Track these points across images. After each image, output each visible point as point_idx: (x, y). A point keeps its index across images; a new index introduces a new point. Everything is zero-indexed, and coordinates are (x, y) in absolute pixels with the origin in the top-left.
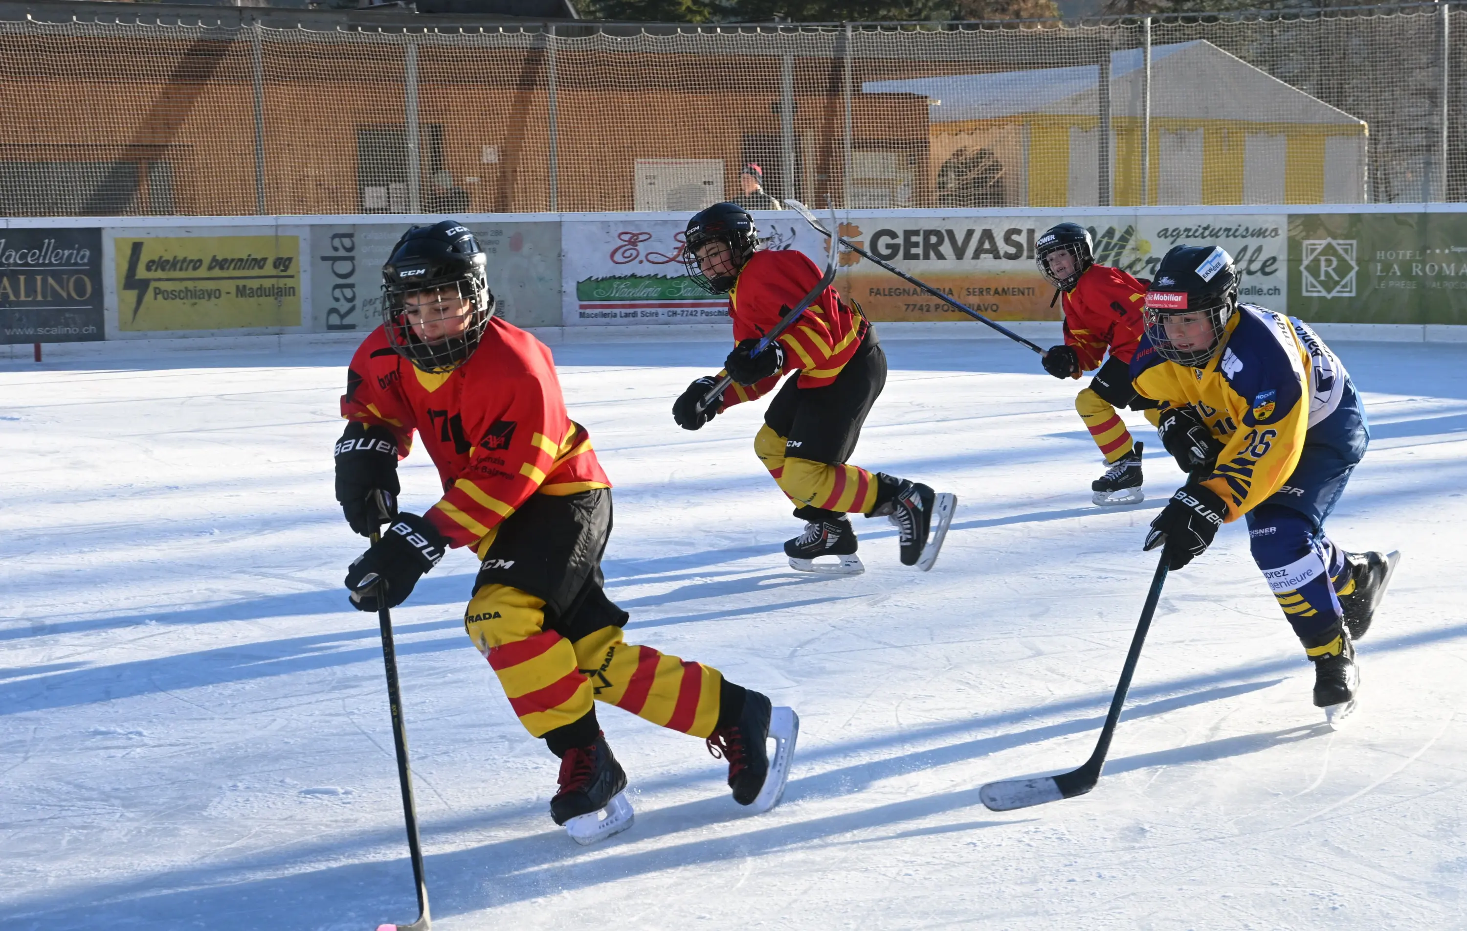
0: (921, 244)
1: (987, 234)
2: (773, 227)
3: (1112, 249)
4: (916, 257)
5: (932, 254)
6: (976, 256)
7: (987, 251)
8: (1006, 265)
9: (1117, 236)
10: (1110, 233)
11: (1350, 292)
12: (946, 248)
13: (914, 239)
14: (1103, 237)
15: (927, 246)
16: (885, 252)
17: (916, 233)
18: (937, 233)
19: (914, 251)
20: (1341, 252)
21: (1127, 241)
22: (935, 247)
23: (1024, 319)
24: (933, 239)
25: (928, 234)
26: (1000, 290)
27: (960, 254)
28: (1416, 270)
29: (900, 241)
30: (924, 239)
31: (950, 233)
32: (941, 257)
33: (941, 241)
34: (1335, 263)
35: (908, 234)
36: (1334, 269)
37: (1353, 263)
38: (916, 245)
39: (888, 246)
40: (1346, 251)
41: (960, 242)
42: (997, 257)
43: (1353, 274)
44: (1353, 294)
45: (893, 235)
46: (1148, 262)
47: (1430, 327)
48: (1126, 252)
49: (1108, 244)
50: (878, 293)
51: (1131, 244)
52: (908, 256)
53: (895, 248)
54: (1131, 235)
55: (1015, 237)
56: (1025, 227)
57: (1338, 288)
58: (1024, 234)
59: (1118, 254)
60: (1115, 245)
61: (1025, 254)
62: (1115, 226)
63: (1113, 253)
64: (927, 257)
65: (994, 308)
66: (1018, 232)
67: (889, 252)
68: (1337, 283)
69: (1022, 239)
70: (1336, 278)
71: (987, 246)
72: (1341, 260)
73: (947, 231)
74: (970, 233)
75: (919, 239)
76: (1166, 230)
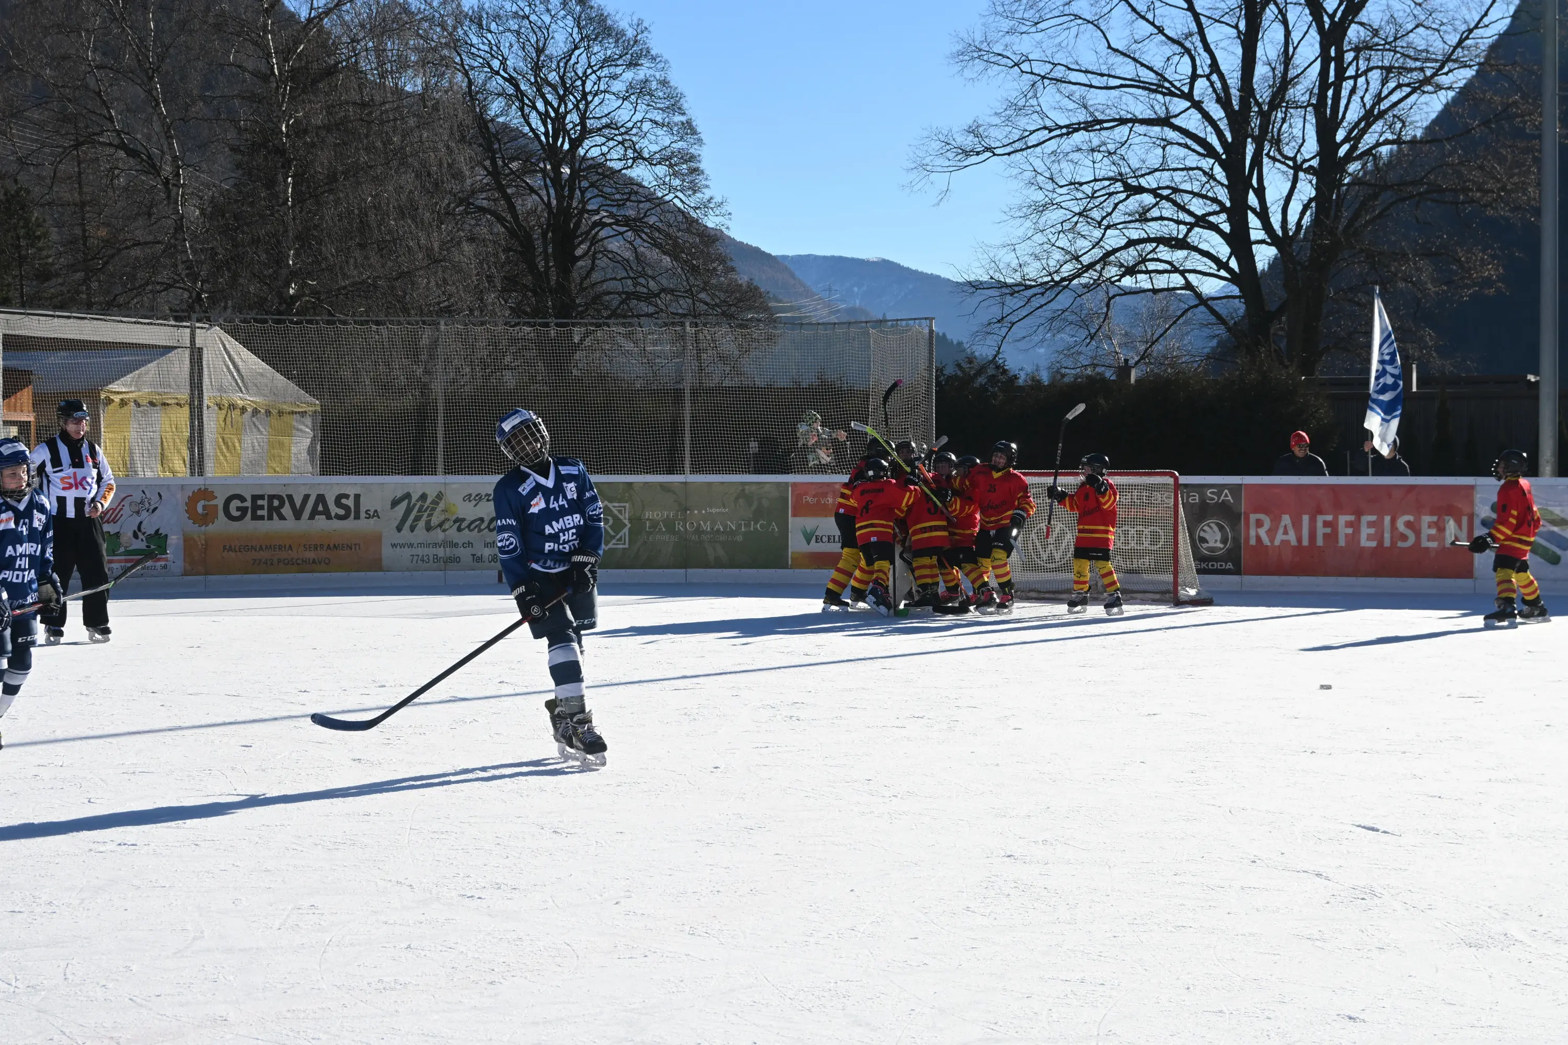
0: (266, 507)
1: (321, 498)
2: (143, 492)
3: (425, 511)
4: (262, 518)
5: (275, 515)
6: (312, 517)
7: (320, 513)
8: (336, 524)
9: (429, 500)
10: (423, 497)
11: (624, 544)
12: (287, 510)
13: (260, 502)
14: (418, 501)
15: (271, 509)
16: (236, 514)
17: (261, 497)
18: (279, 498)
19: (260, 513)
20: (616, 512)
21: (437, 504)
22: (278, 510)
23: (351, 571)
24: (276, 503)
25: (271, 498)
26: (332, 546)
27: (298, 515)
28: (679, 527)
29: (248, 504)
30: (268, 502)
31: (290, 497)
32: (282, 517)
33: (282, 504)
34: (611, 522)
35: (255, 498)
36: (610, 527)
37: (626, 522)
38: (262, 507)
39: (238, 509)
40: (620, 511)
41: (298, 505)
42: (329, 517)
43: (626, 530)
44: (627, 546)
45: (242, 499)
46: (455, 521)
47: (690, 571)
48: (436, 513)
49: (422, 506)
50: (230, 549)
51: (442, 506)
52: (255, 517)
53: (244, 510)
54: (441, 499)
55: (344, 501)
56: (351, 492)
57: (614, 541)
58: (352, 498)
59: (430, 515)
60: (428, 507)
61: (353, 514)
62: (428, 492)
63: (426, 514)
64: (270, 518)
65: (327, 561)
66: (347, 496)
67: (238, 514)
68: (613, 537)
69: (350, 502)
70: (612, 533)
71: (320, 508)
72: (616, 518)
73: (287, 496)
74: (307, 497)
75: (264, 503)
76: (470, 495)
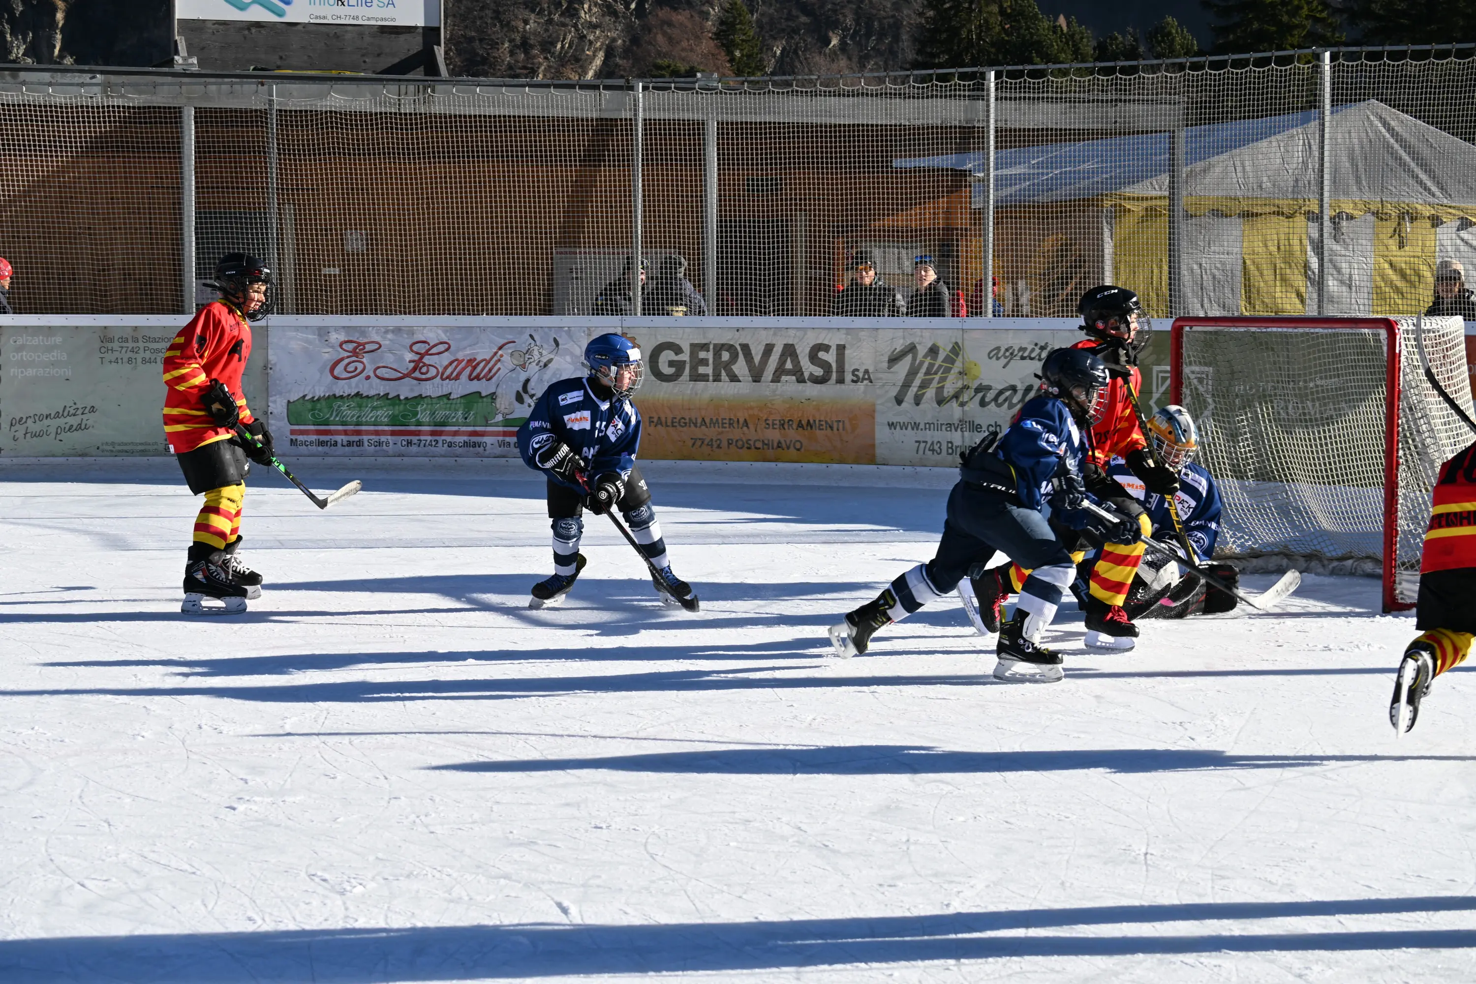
0: (711, 361)
1: (789, 351)
2: (534, 336)
3: (936, 373)
4: (704, 378)
5: (723, 373)
6: (776, 379)
7: (789, 373)
8: (811, 390)
9: (942, 356)
10: (933, 351)
12: (740, 367)
13: (702, 355)
14: (925, 356)
15: (719, 365)
16: (667, 370)
17: (704, 347)
18: (730, 348)
19: (702, 370)
20: (1196, 382)
21: (953, 362)
22: (727, 366)
23: (832, 461)
24: (726, 356)
25: (719, 349)
26: (804, 423)
27: (756, 374)
29: (685, 357)
30: (715, 355)
31: (746, 348)
32: (734, 378)
33: (734, 358)
35: (696, 348)
37: (1208, 396)
38: (704, 362)
39: (671, 364)
40: (1201, 380)
41: (757, 359)
42: (801, 380)
43: (1207, 409)
45: (678, 350)
46: (978, 390)
48: (952, 376)
49: (931, 365)
50: (659, 422)
51: (958, 366)
52: (696, 377)
53: (679, 366)
54: (957, 355)
55: (822, 355)
56: (833, 341)
58: (833, 351)
59: (943, 380)
60: (940, 366)
61: (834, 376)
62: (940, 344)
63: (937, 377)
64: (717, 378)
65: (798, 445)
66: (826, 348)
67: (671, 371)
69: (830, 357)
71: (789, 365)
72: (1194, 391)
73: (741, 345)
74: (769, 349)
75: (710, 356)
76: (998, 349)
